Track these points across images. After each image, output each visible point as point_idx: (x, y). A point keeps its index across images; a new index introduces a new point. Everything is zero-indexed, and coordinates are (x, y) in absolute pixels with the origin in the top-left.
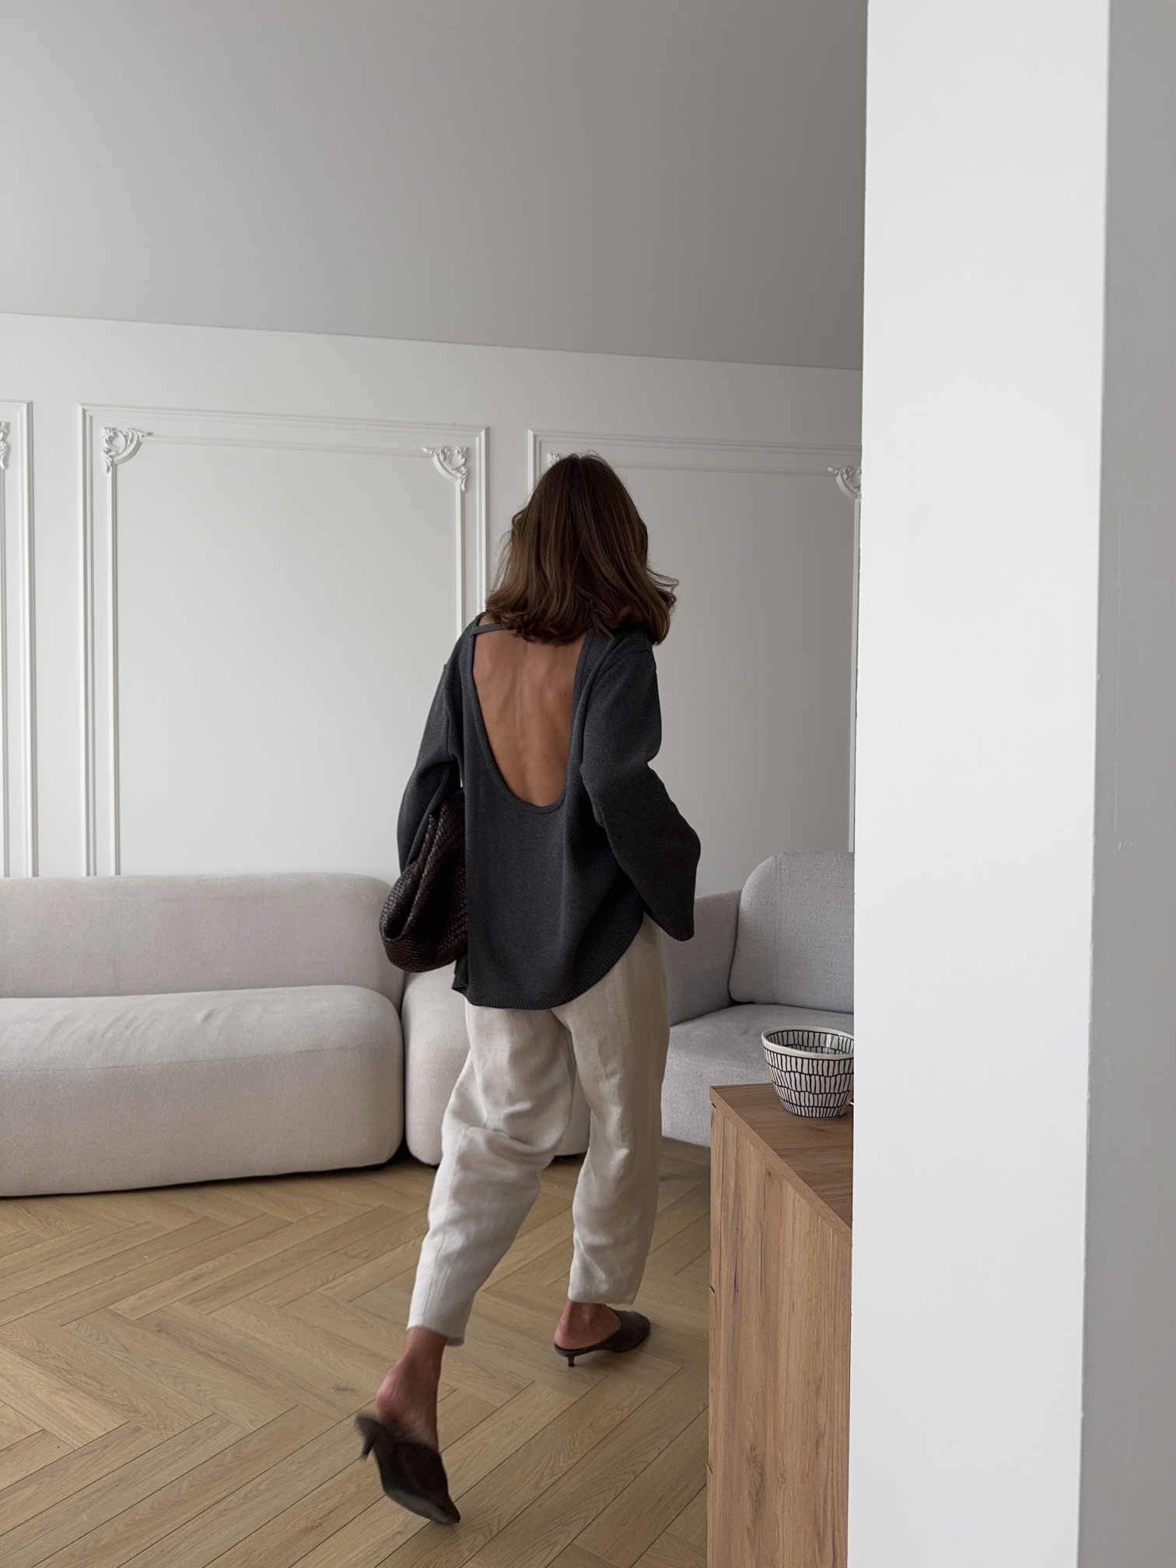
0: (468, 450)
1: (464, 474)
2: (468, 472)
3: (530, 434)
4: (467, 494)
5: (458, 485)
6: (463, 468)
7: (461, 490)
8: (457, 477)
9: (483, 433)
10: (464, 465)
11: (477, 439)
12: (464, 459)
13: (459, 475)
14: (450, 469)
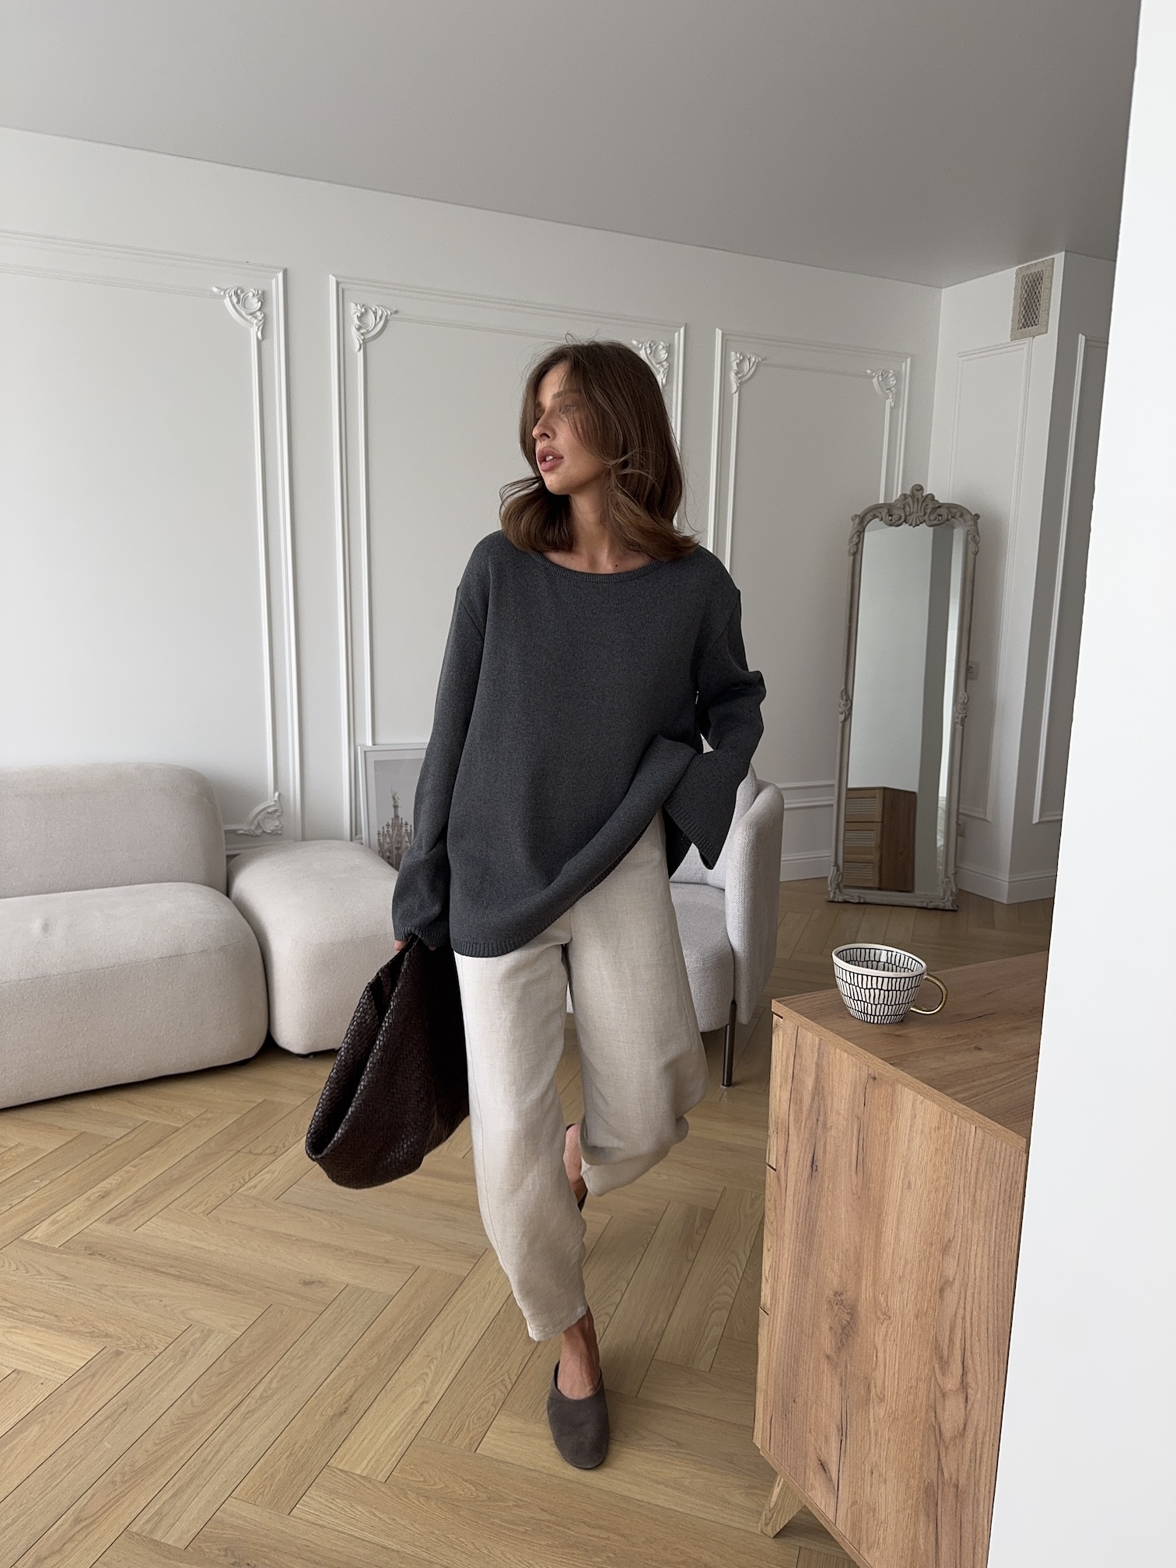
0: (263, 292)
1: (261, 320)
2: (265, 317)
3: (332, 281)
4: (263, 343)
5: (254, 333)
6: (258, 313)
7: (258, 338)
8: (252, 323)
9: (280, 275)
10: (259, 310)
11: (274, 281)
12: (260, 303)
13: (255, 321)
14: (244, 314)
